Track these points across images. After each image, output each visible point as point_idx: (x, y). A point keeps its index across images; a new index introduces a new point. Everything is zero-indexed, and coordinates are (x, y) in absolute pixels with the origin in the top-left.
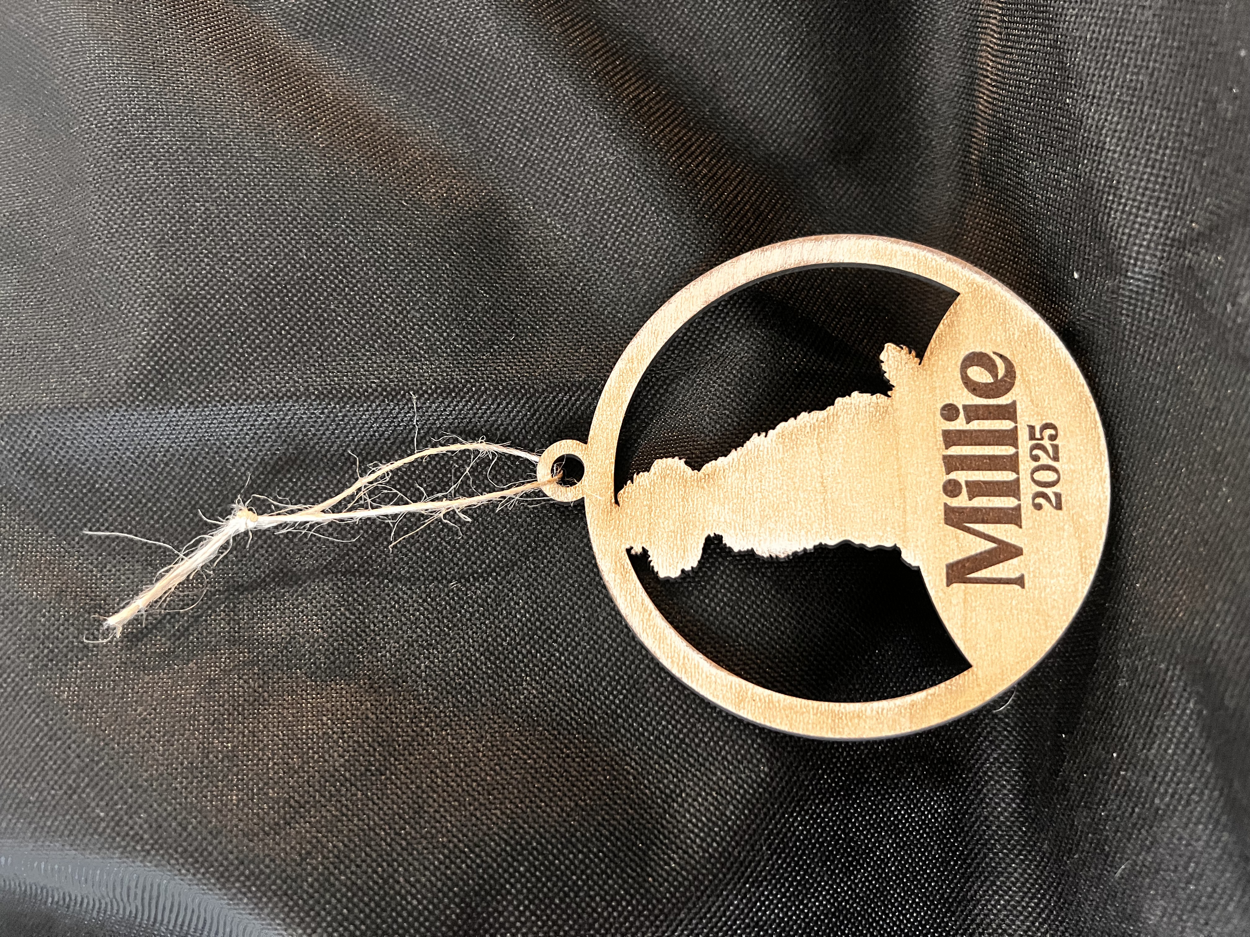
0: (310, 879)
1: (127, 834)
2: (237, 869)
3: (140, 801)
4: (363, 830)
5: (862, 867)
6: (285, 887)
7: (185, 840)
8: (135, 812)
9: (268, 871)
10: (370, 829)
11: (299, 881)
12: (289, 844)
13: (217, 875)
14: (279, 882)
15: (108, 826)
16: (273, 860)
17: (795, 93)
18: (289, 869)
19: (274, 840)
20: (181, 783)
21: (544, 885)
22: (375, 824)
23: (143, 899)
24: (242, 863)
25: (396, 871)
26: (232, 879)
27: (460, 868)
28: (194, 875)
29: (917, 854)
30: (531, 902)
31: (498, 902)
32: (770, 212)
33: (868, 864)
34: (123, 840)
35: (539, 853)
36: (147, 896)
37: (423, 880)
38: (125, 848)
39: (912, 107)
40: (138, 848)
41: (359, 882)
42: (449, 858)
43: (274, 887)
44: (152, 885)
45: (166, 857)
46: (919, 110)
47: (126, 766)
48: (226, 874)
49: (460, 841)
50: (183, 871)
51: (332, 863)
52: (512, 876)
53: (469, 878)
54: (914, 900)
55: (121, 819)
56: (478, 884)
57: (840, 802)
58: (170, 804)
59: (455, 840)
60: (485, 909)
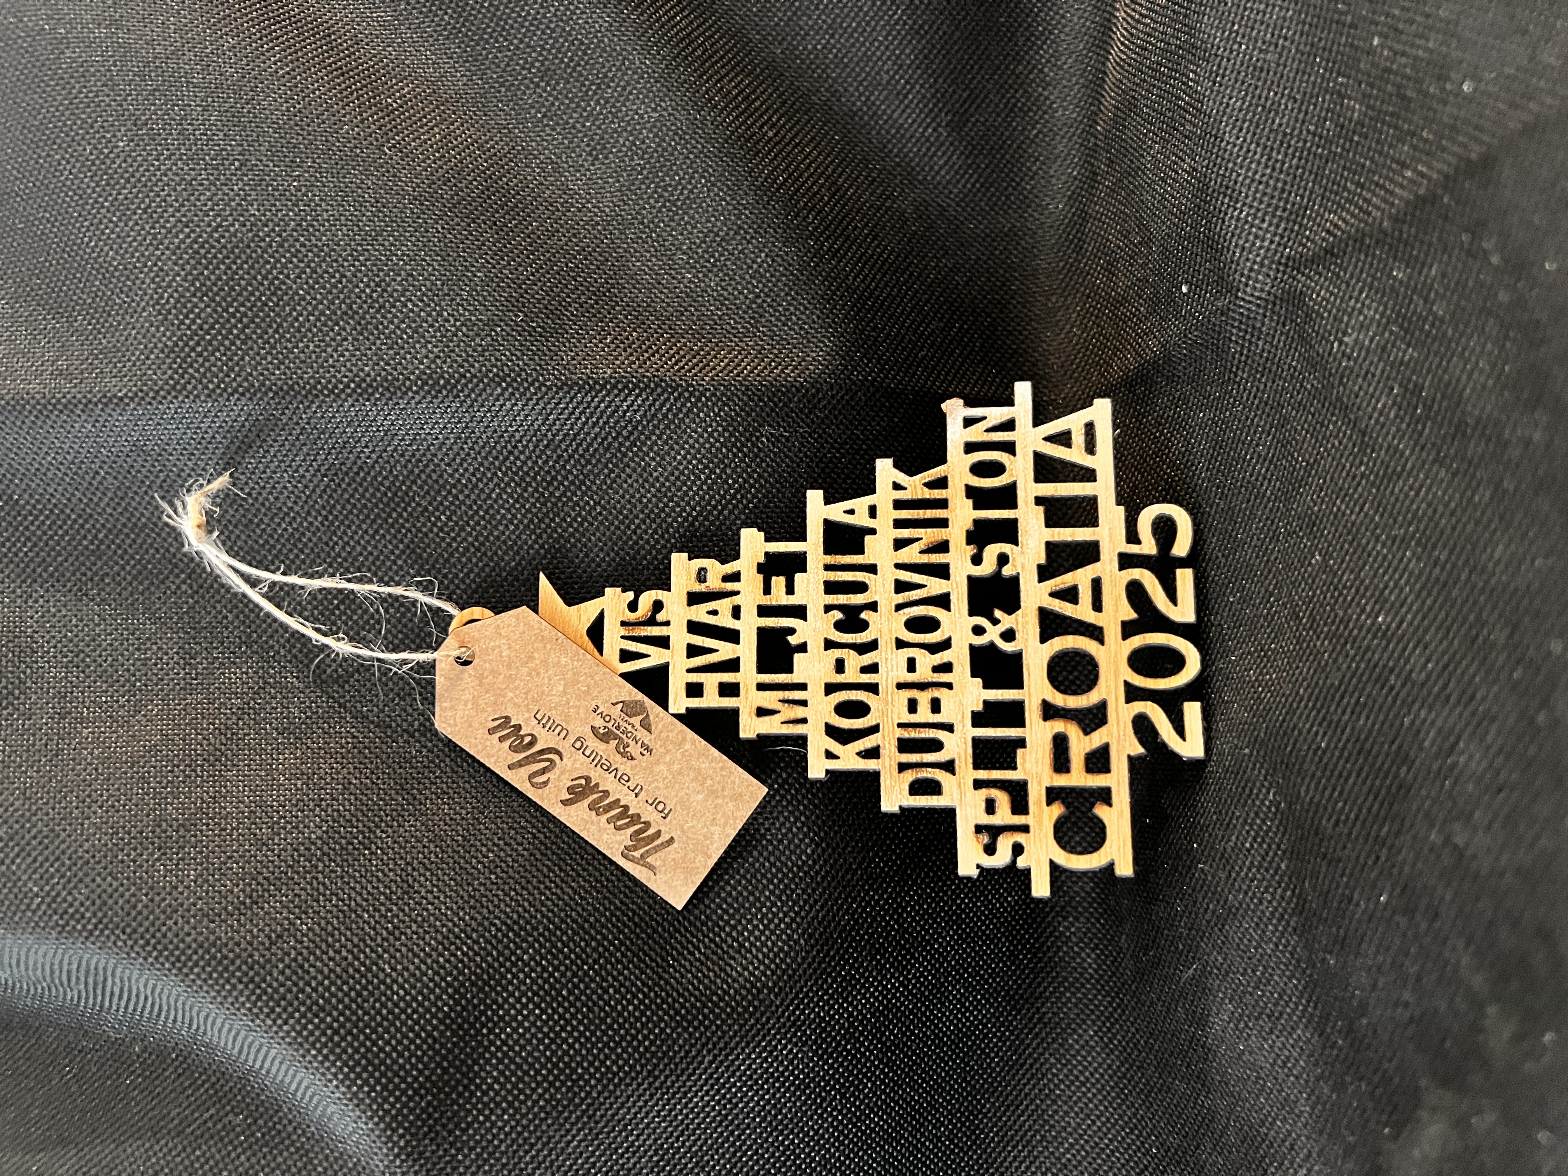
0: (281, 966)
1: (66, 912)
2: (196, 952)
3: (81, 874)
4: (343, 912)
5: (917, 960)
6: (251, 973)
7: (135, 919)
8: (75, 887)
9: (231, 955)
10: (351, 910)
11: (268, 966)
12: (257, 926)
13: (172, 959)
14: (244, 967)
15: (42, 902)
16: (238, 944)
17: (889, 34)
18: (256, 953)
19: (238, 921)
20: (128, 855)
21: (551, 975)
22: (357, 904)
23: (86, 984)
24: (201, 946)
25: (380, 957)
26: (190, 964)
27: (455, 955)
28: (145, 959)
29: (981, 947)
30: (535, 994)
31: (497, 993)
32: (850, 187)
33: (925, 958)
34: (61, 918)
35: (546, 940)
36: (91, 980)
37: (412, 967)
38: (63, 927)
39: (1032, 57)
40: (79, 927)
41: (338, 969)
42: (442, 944)
43: (238, 974)
44: (96, 969)
45: (113, 938)
46: (1039, 61)
47: (63, 834)
48: (183, 958)
49: (455, 925)
50: (133, 955)
51: (307, 948)
52: (514, 964)
53: (465, 966)
54: (975, 998)
55: (58, 894)
56: (475, 974)
57: (894, 888)
58: (116, 879)
59: (450, 924)
60: (482, 1001)
